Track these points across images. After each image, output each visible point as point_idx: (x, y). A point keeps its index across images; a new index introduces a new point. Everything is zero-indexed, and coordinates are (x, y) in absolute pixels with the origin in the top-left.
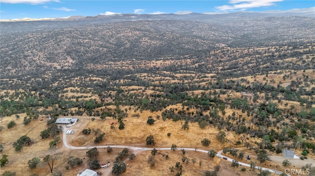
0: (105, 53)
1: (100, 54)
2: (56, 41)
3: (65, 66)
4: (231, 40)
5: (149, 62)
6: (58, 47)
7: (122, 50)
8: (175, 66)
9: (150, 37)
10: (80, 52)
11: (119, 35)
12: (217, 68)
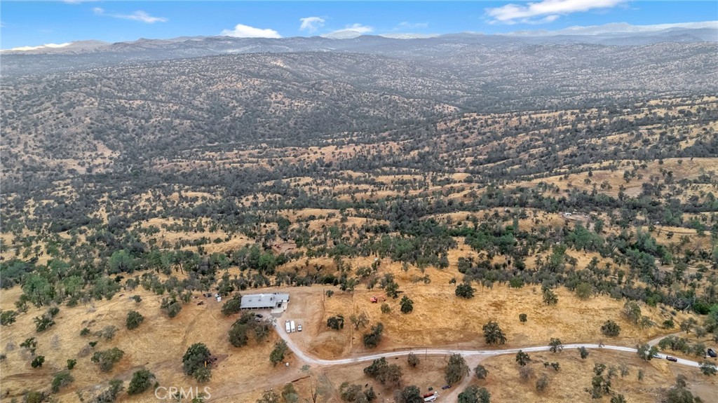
0: (188, 132)
1: (175, 134)
2: (60, 105)
3: (97, 166)
4: (462, 96)
5: (304, 150)
6: (69, 120)
7: (228, 123)
8: (366, 160)
9: (288, 92)
10: (126, 131)
11: (214, 88)
12: (462, 159)
